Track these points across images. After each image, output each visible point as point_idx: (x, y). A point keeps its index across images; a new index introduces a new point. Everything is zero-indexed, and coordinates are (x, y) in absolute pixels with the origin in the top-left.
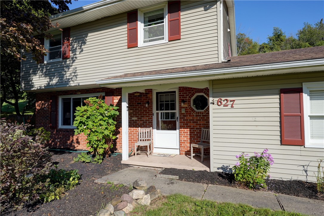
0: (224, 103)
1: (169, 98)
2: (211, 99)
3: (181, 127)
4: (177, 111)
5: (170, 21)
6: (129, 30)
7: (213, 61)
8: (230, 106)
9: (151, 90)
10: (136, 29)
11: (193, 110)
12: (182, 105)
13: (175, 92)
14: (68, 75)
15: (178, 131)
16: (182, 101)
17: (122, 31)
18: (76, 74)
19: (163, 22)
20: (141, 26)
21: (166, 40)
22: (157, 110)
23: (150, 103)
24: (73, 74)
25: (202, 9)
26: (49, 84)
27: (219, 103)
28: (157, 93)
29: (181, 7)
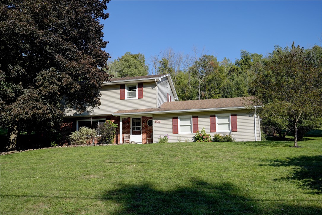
0: (157, 122)
1: (138, 121)
2: (153, 121)
3: (143, 133)
4: (141, 127)
5: (139, 91)
6: (121, 92)
7: (154, 107)
8: (159, 123)
9: (130, 117)
10: (124, 92)
11: (148, 126)
12: (143, 124)
13: (140, 118)
14: (88, 110)
15: (141, 135)
16: (143, 122)
17: (118, 92)
18: (93, 109)
19: (136, 90)
20: (126, 91)
21: (137, 98)
22: (132, 126)
23: (129, 123)
24: (92, 109)
25: (151, 88)
26: (76, 113)
27: (156, 122)
28: (132, 119)
29: (143, 86)
